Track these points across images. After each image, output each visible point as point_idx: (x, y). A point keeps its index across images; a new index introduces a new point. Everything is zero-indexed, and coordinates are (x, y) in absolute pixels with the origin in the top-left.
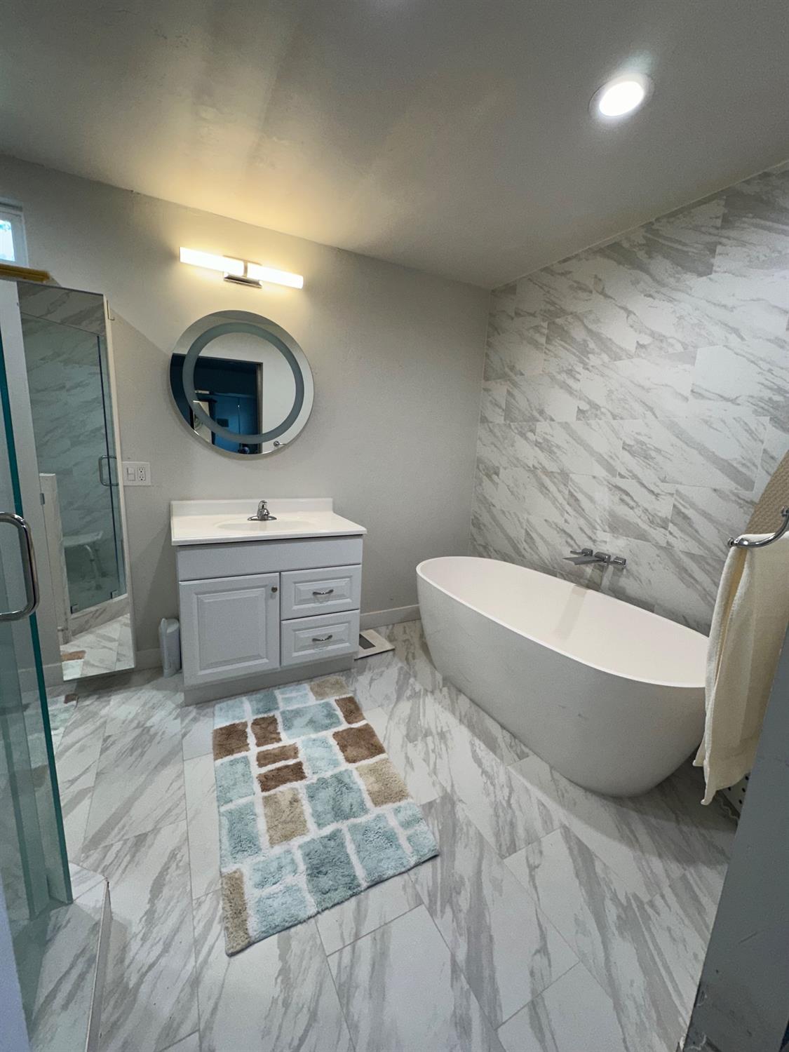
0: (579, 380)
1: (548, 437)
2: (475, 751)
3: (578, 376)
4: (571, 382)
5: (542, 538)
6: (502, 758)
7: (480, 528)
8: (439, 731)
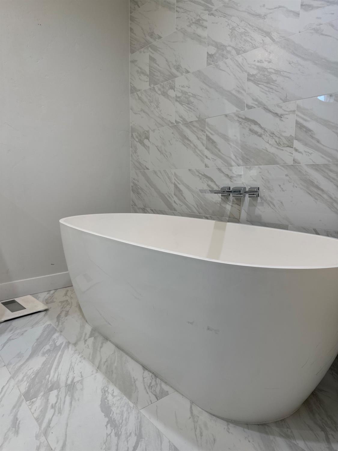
6: (136, 403)
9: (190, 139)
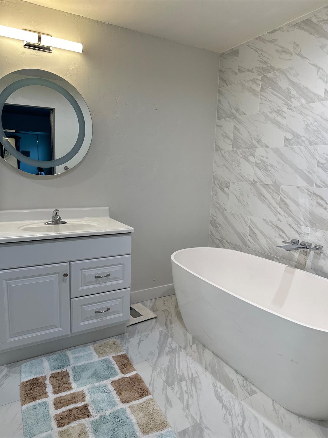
0: (285, 118)
1: (265, 159)
2: (217, 391)
3: (284, 115)
4: (279, 119)
5: (261, 232)
6: (237, 396)
7: (216, 227)
8: (190, 377)
9: (265, 196)
